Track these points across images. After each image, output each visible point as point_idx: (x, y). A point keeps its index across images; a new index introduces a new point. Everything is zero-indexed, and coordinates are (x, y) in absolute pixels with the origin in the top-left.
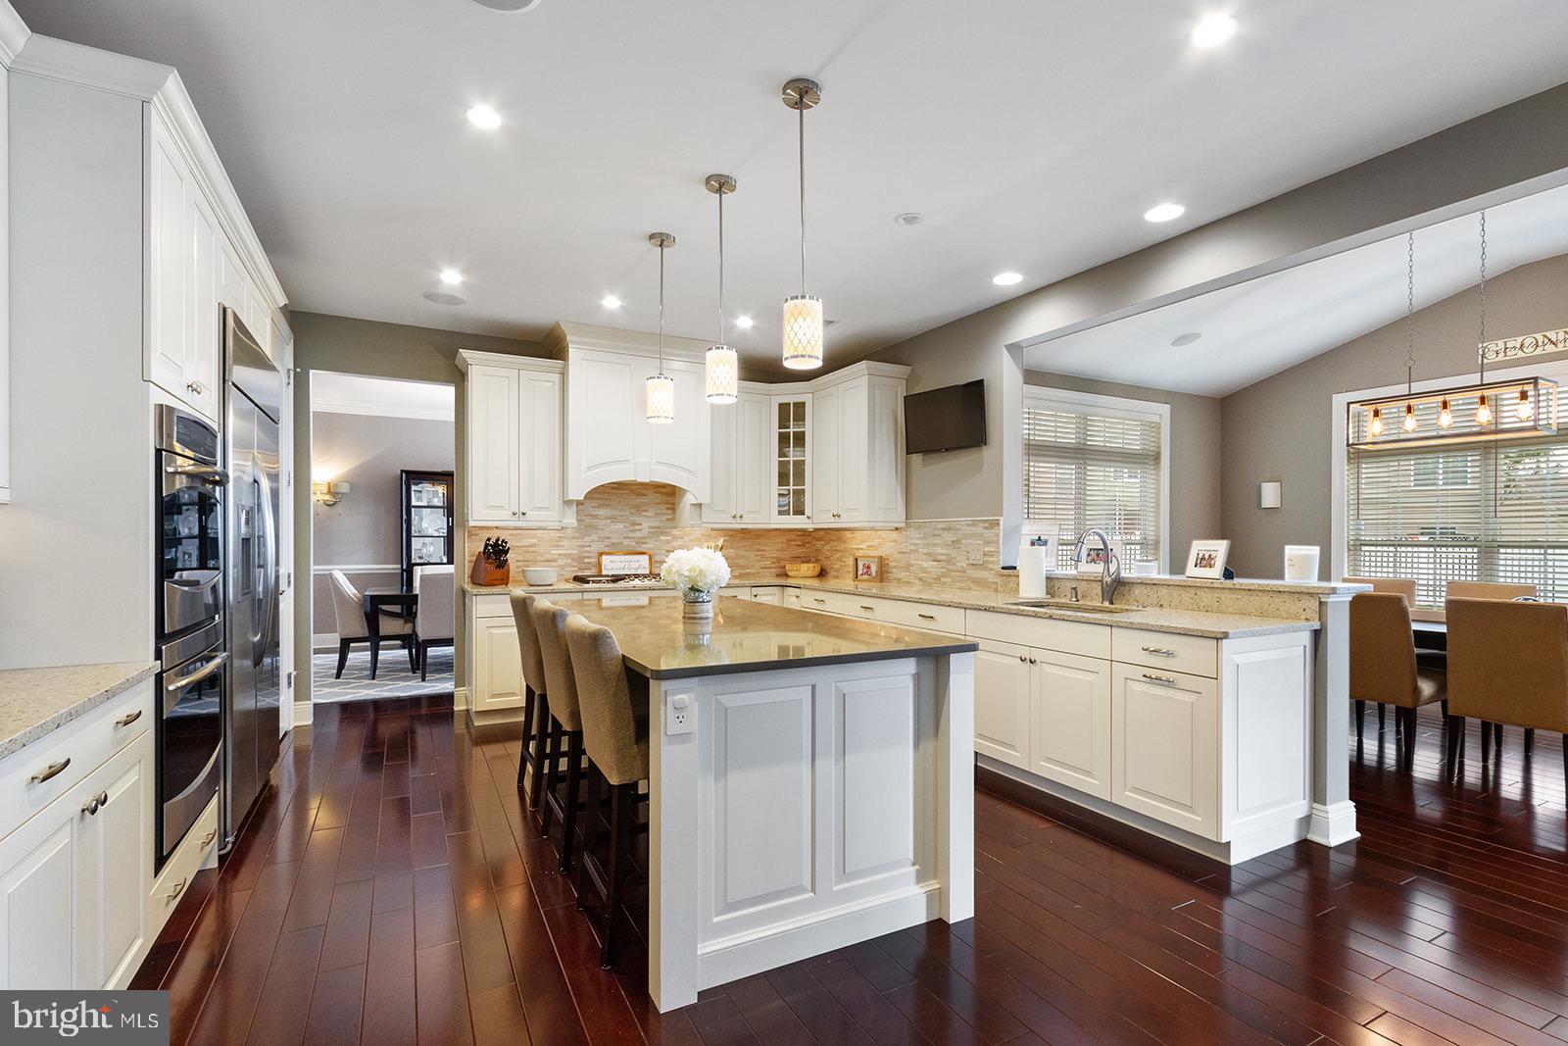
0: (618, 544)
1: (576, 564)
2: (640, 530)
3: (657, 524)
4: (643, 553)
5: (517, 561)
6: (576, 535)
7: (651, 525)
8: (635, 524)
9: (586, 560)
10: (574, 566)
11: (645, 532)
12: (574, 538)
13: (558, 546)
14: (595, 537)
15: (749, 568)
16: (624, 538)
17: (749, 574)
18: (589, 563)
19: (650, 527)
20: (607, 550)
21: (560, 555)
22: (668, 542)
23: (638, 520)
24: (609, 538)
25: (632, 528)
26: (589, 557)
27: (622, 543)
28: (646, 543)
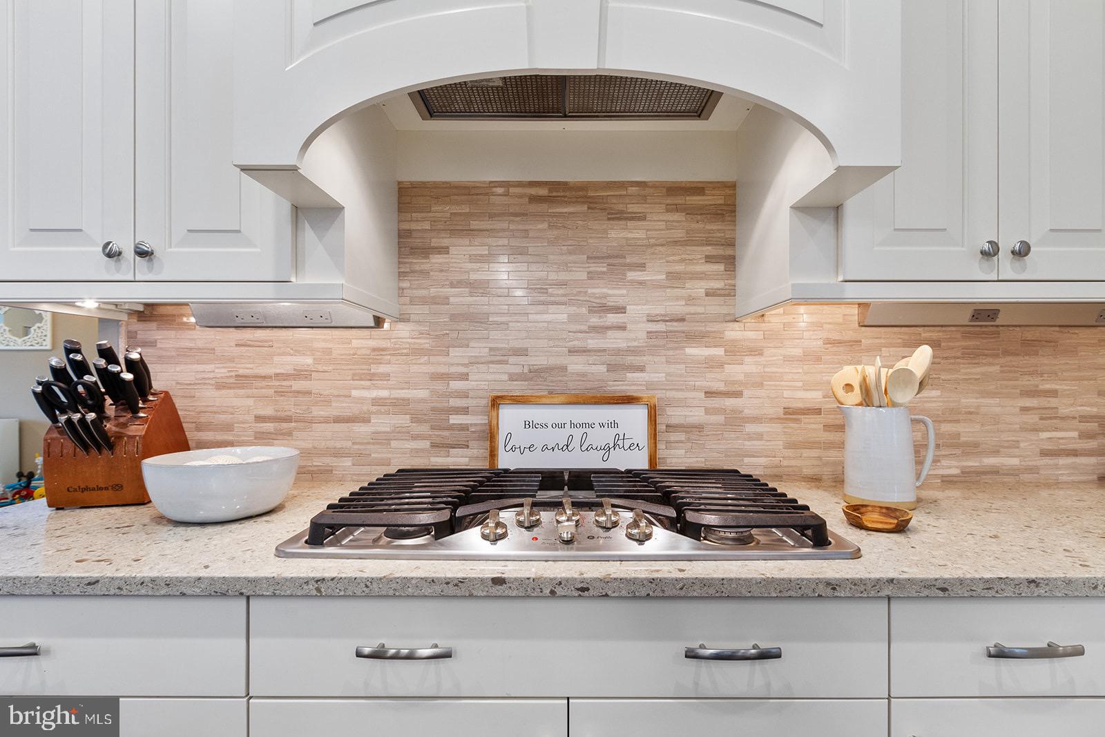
0: (549, 369)
1: (424, 429)
2: (622, 328)
3: (679, 308)
4: (628, 400)
5: (259, 419)
6: (425, 343)
7: (658, 310)
8: (605, 309)
9: (455, 419)
10: (415, 438)
11: (638, 333)
12: (418, 352)
13: (372, 377)
14: (479, 349)
15: (996, 452)
16: (572, 351)
17: (995, 471)
18: (463, 428)
19: (651, 319)
20: (517, 388)
21: (376, 402)
22: (713, 365)
23: (615, 294)
24: (522, 352)
25: (595, 320)
26: (465, 411)
27: (564, 369)
28: (641, 369)
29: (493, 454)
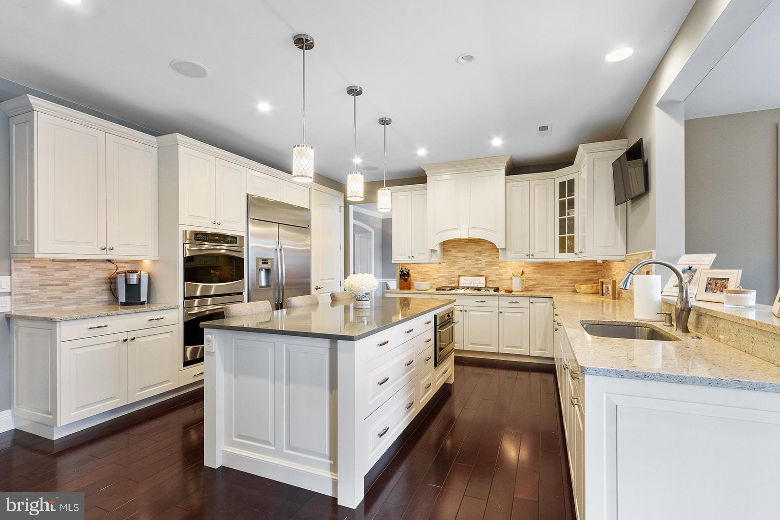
0: (468, 271)
1: (447, 280)
2: (481, 264)
3: (491, 260)
4: (481, 276)
5: (421, 279)
6: (447, 266)
7: (488, 260)
8: (477, 261)
9: (452, 279)
10: (446, 282)
11: (484, 265)
12: (446, 268)
13: (439, 272)
14: (456, 267)
15: (551, 286)
16: (472, 268)
17: (551, 289)
18: (454, 280)
19: (486, 262)
20: (463, 274)
21: (440, 276)
22: (497, 270)
23: (480, 258)
24: (464, 268)
25: (476, 262)
26: (454, 277)
27: (470, 271)
28: (484, 271)
29: (459, 285)
